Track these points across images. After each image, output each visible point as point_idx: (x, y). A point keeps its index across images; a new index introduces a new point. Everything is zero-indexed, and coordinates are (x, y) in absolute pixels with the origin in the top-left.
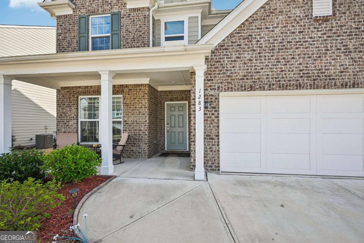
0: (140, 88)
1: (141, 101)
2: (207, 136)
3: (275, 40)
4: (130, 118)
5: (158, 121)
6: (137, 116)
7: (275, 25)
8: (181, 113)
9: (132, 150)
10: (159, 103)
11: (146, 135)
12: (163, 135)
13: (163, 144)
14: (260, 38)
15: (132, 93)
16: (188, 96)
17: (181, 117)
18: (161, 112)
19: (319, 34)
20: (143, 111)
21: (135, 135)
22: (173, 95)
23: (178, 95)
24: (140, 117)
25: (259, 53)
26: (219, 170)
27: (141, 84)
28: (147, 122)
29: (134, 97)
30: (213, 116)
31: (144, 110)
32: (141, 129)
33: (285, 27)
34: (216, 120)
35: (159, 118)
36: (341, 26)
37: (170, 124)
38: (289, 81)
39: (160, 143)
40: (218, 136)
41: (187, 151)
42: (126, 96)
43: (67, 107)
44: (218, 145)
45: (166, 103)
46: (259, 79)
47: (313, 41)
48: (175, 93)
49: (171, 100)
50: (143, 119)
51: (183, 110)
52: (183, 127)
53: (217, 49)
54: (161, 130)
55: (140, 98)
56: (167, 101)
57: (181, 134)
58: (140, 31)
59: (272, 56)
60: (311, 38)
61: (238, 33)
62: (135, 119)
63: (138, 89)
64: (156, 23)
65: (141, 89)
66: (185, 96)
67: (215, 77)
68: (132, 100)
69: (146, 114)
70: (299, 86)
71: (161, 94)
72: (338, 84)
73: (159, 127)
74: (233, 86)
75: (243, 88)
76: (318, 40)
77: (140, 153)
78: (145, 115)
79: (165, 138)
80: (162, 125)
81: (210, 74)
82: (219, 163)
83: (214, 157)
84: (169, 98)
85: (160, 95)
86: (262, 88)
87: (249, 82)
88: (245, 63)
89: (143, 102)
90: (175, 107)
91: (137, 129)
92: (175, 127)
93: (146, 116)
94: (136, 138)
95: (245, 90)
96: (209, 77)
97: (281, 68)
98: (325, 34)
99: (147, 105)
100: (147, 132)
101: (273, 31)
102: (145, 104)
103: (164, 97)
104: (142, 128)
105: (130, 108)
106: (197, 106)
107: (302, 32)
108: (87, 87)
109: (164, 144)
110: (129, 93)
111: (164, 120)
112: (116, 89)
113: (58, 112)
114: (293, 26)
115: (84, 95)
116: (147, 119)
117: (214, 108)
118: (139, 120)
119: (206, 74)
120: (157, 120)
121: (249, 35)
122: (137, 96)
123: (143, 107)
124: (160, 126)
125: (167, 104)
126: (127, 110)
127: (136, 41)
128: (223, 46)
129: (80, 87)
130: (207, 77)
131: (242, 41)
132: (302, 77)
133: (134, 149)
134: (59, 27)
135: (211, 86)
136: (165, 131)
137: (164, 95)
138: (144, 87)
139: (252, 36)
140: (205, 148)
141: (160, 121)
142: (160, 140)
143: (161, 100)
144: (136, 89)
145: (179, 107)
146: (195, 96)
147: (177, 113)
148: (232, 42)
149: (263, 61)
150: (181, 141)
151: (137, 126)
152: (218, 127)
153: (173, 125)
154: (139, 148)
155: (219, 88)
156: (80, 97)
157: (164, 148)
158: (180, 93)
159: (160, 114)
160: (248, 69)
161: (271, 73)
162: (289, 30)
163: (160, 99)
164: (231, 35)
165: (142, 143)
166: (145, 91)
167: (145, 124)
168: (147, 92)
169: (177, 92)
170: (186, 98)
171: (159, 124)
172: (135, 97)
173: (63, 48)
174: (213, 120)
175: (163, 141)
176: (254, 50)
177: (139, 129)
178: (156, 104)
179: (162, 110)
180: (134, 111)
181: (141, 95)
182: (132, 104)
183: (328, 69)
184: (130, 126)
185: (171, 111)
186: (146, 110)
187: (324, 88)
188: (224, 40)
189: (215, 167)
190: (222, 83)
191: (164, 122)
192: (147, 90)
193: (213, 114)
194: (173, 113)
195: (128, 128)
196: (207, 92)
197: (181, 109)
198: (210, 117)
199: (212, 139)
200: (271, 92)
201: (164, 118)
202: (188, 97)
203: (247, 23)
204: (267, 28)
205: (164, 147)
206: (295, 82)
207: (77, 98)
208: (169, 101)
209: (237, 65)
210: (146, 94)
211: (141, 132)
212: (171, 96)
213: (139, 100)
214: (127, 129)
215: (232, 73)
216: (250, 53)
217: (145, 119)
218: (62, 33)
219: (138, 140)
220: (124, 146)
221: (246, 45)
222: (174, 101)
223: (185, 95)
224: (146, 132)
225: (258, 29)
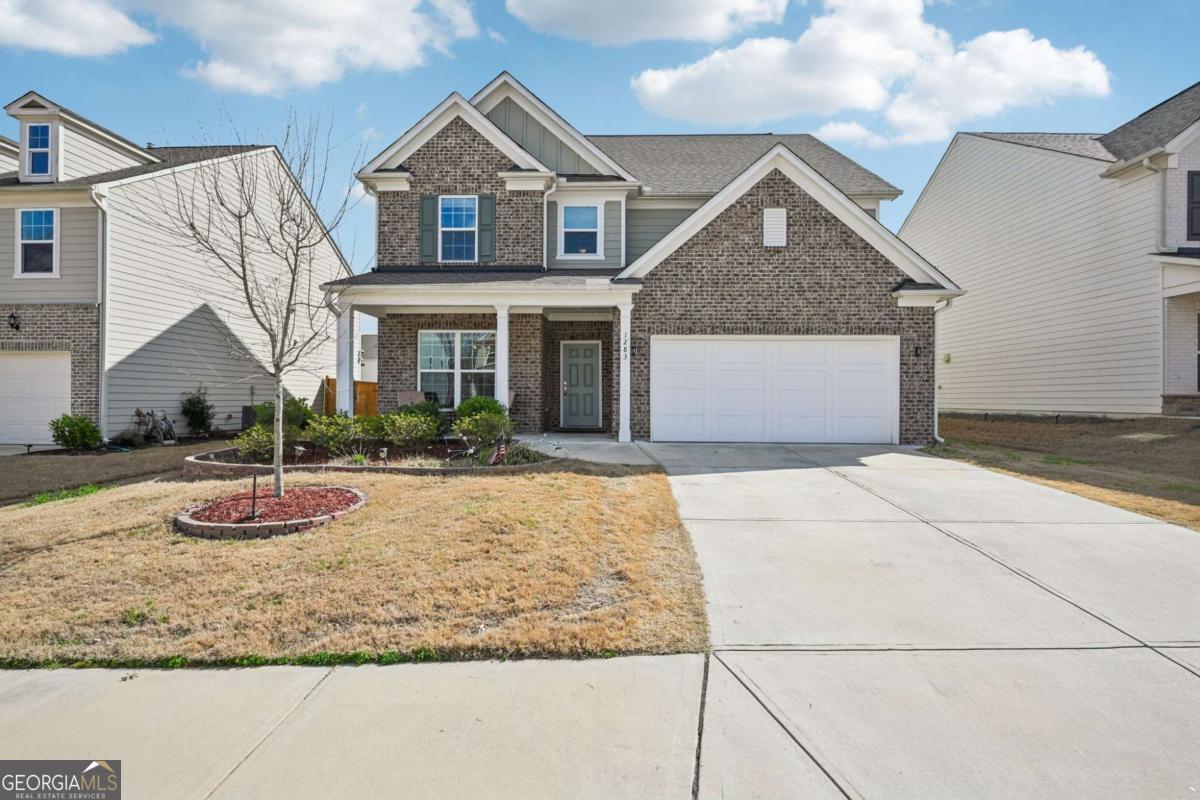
0: (528, 320)
1: (529, 342)
2: (635, 392)
3: (719, 271)
5: (549, 375)
6: (523, 365)
7: (720, 253)
8: (588, 361)
10: (550, 343)
11: (536, 395)
13: (556, 417)
14: (702, 267)
15: (514, 327)
16: (602, 331)
17: (588, 369)
18: (552, 359)
19: (771, 267)
20: (532, 357)
21: (519, 395)
22: (576, 330)
23: (583, 330)
24: (527, 366)
25: (700, 287)
26: (649, 436)
27: (529, 314)
28: (538, 376)
29: (517, 335)
30: (642, 366)
31: (533, 355)
32: (531, 386)
33: (732, 255)
34: (645, 371)
35: (550, 369)
36: (795, 260)
37: (568, 380)
38: (736, 323)
39: (550, 414)
40: (648, 392)
43: (397, 347)
44: (649, 404)
45: (562, 343)
46: (699, 319)
47: (764, 275)
48: (578, 326)
49: (572, 338)
50: (531, 370)
51: (592, 356)
52: (591, 385)
53: (647, 279)
54: (553, 391)
55: (527, 337)
56: (564, 339)
57: (588, 399)
58: (529, 229)
59: (716, 291)
60: (761, 271)
61: (675, 259)
62: (519, 370)
63: (524, 321)
64: (552, 205)
65: (528, 322)
67: (645, 315)
68: (514, 338)
69: (538, 363)
70: (747, 331)
71: (554, 326)
72: (790, 328)
73: (550, 386)
74: (668, 328)
75: (680, 331)
76: (769, 275)
77: (527, 424)
78: (535, 364)
79: (559, 406)
80: (555, 383)
81: (638, 311)
82: (649, 428)
83: (643, 420)
84: (568, 334)
85: (554, 328)
86: (703, 332)
87: (688, 323)
88: (683, 299)
89: (533, 343)
90: (578, 350)
91: (523, 386)
92: (577, 385)
93: (538, 366)
94: (521, 400)
95: (682, 333)
96: (636, 315)
97: (726, 307)
98: (777, 267)
99: (539, 347)
100: (538, 392)
101: (717, 260)
102: (535, 346)
103: (559, 332)
104: (532, 384)
106: (622, 353)
107: (751, 263)
108: (436, 315)
109: (559, 416)
111: (559, 372)
112: (486, 320)
113: (381, 356)
114: (741, 255)
115: (429, 328)
116: (539, 370)
117: (644, 355)
118: (525, 372)
119: (634, 312)
120: (547, 372)
121: (688, 263)
122: (522, 333)
123: (533, 350)
124: (552, 384)
125: (564, 345)
127: (521, 245)
128: (656, 275)
129: (422, 315)
130: (635, 315)
131: (679, 270)
132: (750, 319)
134: (384, 211)
135: (639, 327)
136: (559, 393)
137: (559, 328)
138: (535, 318)
139: (691, 264)
140: (632, 407)
141: (552, 376)
143: (556, 339)
144: (520, 321)
145: (585, 350)
146: (619, 339)
147: (581, 361)
148: (667, 271)
149: (705, 297)
150: (588, 411)
151: (521, 381)
152: (649, 379)
153: (574, 383)
154: (525, 417)
155: (649, 329)
156: (420, 331)
157: (560, 421)
158: (589, 327)
159: (552, 363)
160: (686, 307)
161: (714, 313)
162: (736, 260)
163: (554, 336)
164: (666, 262)
165: (530, 408)
166: (536, 324)
167: (536, 379)
169: (582, 324)
170: (599, 335)
171: (550, 379)
173: (392, 246)
174: (642, 371)
176: (694, 283)
177: (526, 386)
178: (546, 344)
179: (555, 356)
181: (528, 332)
182: (514, 345)
183: (780, 311)
185: (571, 357)
186: (538, 355)
187: (776, 333)
188: (657, 267)
189: (645, 432)
190: (653, 323)
191: (559, 376)
193: (642, 363)
194: (575, 361)
196: (634, 334)
197: (588, 353)
198: (639, 367)
199: (641, 396)
200: (715, 336)
201: (559, 369)
202: (602, 333)
203: (685, 247)
204: (710, 255)
206: (742, 325)
207: (416, 333)
208: (568, 340)
209: (673, 301)
210: (538, 329)
211: (528, 392)
212: (573, 332)
213: (526, 339)
215: (666, 311)
216: (690, 286)
217: (536, 370)
218: (388, 222)
219: (523, 404)
221: (684, 275)
222: (577, 339)
225: (699, 255)
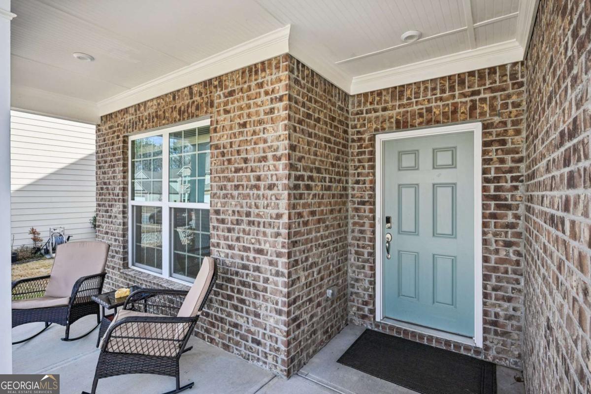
0: (260, 81)
1: (261, 135)
4: (231, 200)
5: (350, 210)
6: (248, 195)
8: (445, 176)
9: (236, 325)
10: (353, 141)
11: (277, 274)
12: (367, 261)
13: (366, 298)
15: (236, 104)
16: (482, 96)
17: (444, 195)
18: (359, 174)
20: (269, 173)
21: (245, 267)
22: (410, 105)
23: (429, 101)
24: (258, 196)
27: (263, 63)
28: (281, 221)
29: (242, 122)
31: (271, 167)
32: (262, 247)
35: (353, 196)
37: (394, 220)
39: (355, 290)
41: (477, 351)
42: (219, 118)
43: (109, 167)
45: (380, 138)
48: (417, 95)
49: (400, 126)
50: (268, 206)
51: (453, 165)
52: (453, 235)
54: (361, 243)
55: (260, 122)
56: (384, 131)
62: (244, 205)
63: (253, 84)
65: (261, 85)
66: (468, 99)
68: (236, 130)
69: (280, 187)
71: (359, 105)
73: (353, 231)
77: (259, 343)
78: (275, 191)
79: (374, 275)
80: (363, 225)
84: (391, 117)
85: (356, 109)
89: (270, 136)
90: (416, 153)
91: (251, 246)
92: (416, 232)
93: (281, 195)
94: (248, 280)
99: (283, 147)
100: (284, 265)
102: (275, 144)
103: (373, 115)
104: (265, 242)
105: (229, 161)
108: (139, 107)
109: (372, 297)
110: (228, 108)
111: (373, 203)
112: (194, 99)
116: (283, 203)
118: (257, 211)
120: (344, 203)
122: (249, 115)
123: (270, 155)
124: (357, 228)
125: (384, 143)
126: (223, 172)
129: (127, 111)
133: (240, 321)
136: (374, 247)
137: (372, 107)
138: (274, 71)
141: (357, 210)
142: (357, 280)
143: (362, 129)
144: (246, 86)
145: (436, 151)
147: (426, 177)
150: (444, 295)
151: (249, 234)
153: (408, 226)
154: (256, 324)
156: (131, 138)
157: (373, 311)
158: (443, 91)
159: (357, 182)
163: (355, 127)
165: (265, 304)
166: (276, 86)
167: (276, 230)
168: (281, 93)
169: (426, 88)
170: (473, 108)
171: (353, 216)
172: (245, 119)
175: (367, 285)
177: (257, 246)
178: (336, 143)
179: (364, 167)
180: (241, 174)
181: (261, 109)
182: (235, 147)
184: (229, 230)
185: (400, 169)
186: (281, 167)
191: (373, 211)
192: (284, 83)
194: (409, 177)
195: (226, 239)
197: (444, 158)
201: (373, 196)
202: (483, 100)
205: (371, 307)
207: (124, 142)
208: (391, 130)
210: (281, 99)
211: (262, 257)
212: (402, 110)
213: (257, 128)
214: (222, 242)
217: (277, 206)
219: (252, 290)
220: (193, 320)
222: (413, 127)
223: (464, 95)
224: (280, 264)
